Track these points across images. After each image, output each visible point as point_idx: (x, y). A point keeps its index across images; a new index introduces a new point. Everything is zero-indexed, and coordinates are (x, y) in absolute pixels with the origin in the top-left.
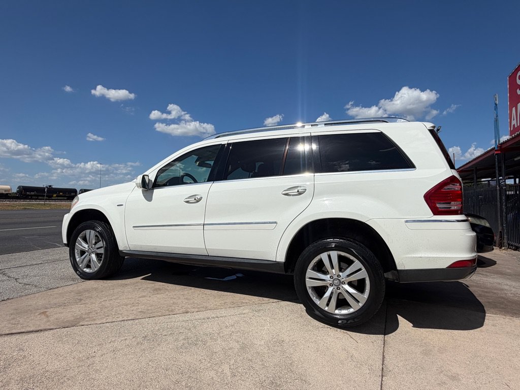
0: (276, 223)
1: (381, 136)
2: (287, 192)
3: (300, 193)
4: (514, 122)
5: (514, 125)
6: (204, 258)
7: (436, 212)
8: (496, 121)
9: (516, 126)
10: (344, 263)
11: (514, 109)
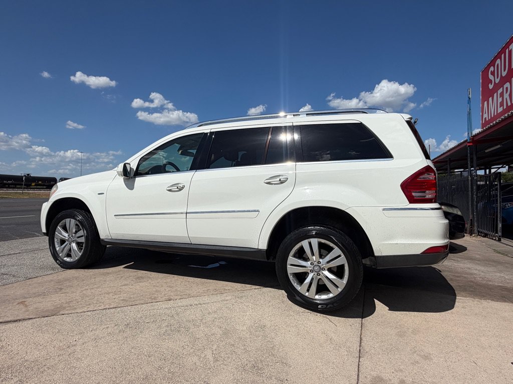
0: (258, 211)
1: (360, 127)
2: (269, 181)
3: (282, 182)
4: (485, 116)
5: (485, 118)
6: (187, 246)
7: (412, 200)
8: (469, 114)
9: (487, 119)
10: (324, 249)
11: (486, 103)
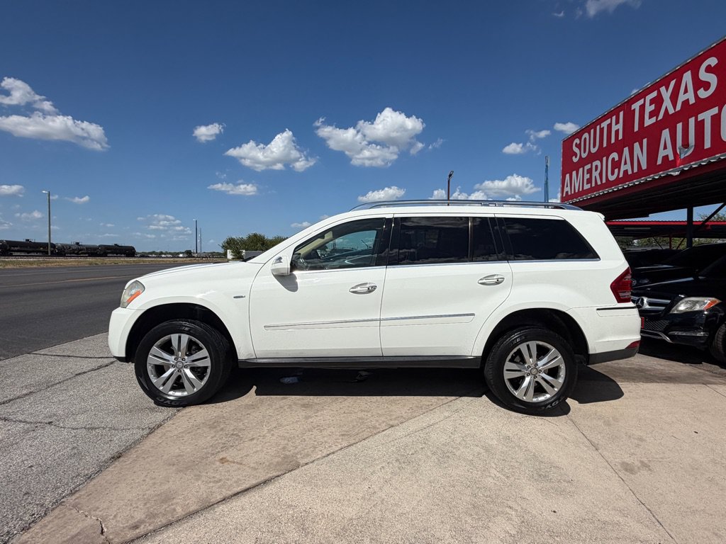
0: (473, 314)
1: (564, 225)
2: (484, 281)
3: (498, 283)
4: (567, 189)
5: (567, 192)
6: (378, 360)
7: (620, 300)
8: (546, 184)
9: (569, 193)
11: (568, 176)
